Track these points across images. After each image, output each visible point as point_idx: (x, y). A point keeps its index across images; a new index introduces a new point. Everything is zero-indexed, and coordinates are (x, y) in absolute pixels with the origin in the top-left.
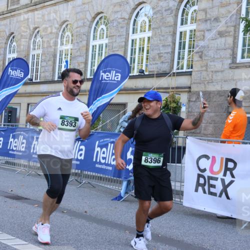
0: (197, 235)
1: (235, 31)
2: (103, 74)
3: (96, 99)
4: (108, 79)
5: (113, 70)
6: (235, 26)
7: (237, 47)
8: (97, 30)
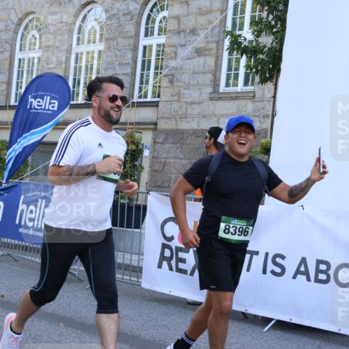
0: (159, 328)
1: (218, 49)
2: (33, 100)
3: (21, 136)
4: (40, 108)
5: (47, 95)
6: (217, 42)
7: (220, 71)
8: (26, 37)
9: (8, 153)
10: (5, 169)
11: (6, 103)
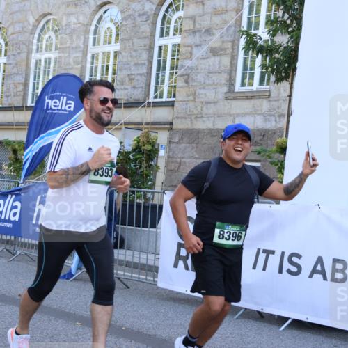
1: (233, 49)
3: (38, 136)
4: (56, 108)
5: (64, 96)
6: (233, 42)
7: (236, 71)
8: (43, 38)
9: (25, 153)
10: (21, 170)
11: (23, 104)
